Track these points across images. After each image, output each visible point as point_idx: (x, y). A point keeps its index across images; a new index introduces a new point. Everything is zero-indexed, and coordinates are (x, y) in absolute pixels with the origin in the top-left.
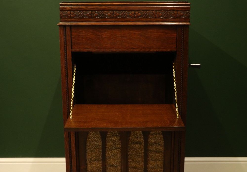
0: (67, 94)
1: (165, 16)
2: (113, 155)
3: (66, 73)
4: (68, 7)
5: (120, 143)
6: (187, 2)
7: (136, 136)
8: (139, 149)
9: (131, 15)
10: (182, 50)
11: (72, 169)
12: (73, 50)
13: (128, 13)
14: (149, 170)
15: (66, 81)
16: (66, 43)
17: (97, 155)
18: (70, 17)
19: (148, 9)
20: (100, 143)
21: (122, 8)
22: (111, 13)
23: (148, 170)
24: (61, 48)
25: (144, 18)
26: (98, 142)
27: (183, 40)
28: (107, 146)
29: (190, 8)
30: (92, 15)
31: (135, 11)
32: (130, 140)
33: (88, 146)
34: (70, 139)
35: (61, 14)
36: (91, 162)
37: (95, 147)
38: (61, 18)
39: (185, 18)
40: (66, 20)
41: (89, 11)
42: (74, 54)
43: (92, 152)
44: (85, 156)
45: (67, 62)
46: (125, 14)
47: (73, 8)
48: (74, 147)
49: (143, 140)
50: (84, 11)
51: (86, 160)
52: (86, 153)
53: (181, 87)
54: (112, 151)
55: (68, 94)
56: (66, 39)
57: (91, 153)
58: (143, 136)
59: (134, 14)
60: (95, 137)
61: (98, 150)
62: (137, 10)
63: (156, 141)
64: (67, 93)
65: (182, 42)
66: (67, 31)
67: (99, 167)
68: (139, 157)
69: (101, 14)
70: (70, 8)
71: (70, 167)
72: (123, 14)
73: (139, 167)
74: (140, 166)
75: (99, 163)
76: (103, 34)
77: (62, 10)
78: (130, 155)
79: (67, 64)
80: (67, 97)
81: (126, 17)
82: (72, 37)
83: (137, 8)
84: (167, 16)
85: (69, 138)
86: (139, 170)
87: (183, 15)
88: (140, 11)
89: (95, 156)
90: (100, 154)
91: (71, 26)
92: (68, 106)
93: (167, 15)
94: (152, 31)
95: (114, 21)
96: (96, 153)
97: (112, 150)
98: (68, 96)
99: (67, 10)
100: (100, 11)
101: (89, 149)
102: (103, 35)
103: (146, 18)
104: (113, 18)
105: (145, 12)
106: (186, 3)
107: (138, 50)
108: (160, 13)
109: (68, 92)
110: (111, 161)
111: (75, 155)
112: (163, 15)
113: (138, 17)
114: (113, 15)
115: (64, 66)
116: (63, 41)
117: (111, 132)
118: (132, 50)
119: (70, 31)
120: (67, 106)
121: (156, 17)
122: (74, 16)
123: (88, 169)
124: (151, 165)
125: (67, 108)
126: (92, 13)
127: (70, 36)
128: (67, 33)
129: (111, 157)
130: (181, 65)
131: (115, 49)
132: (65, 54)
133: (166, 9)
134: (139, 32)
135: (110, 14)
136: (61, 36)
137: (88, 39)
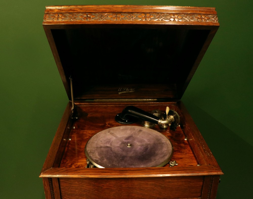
56: (53, 190)
82: (61, 187)
91: (58, 179)
94: (170, 180)
116: (49, 193)
119: (58, 183)
136: (46, 187)
137: (83, 190)
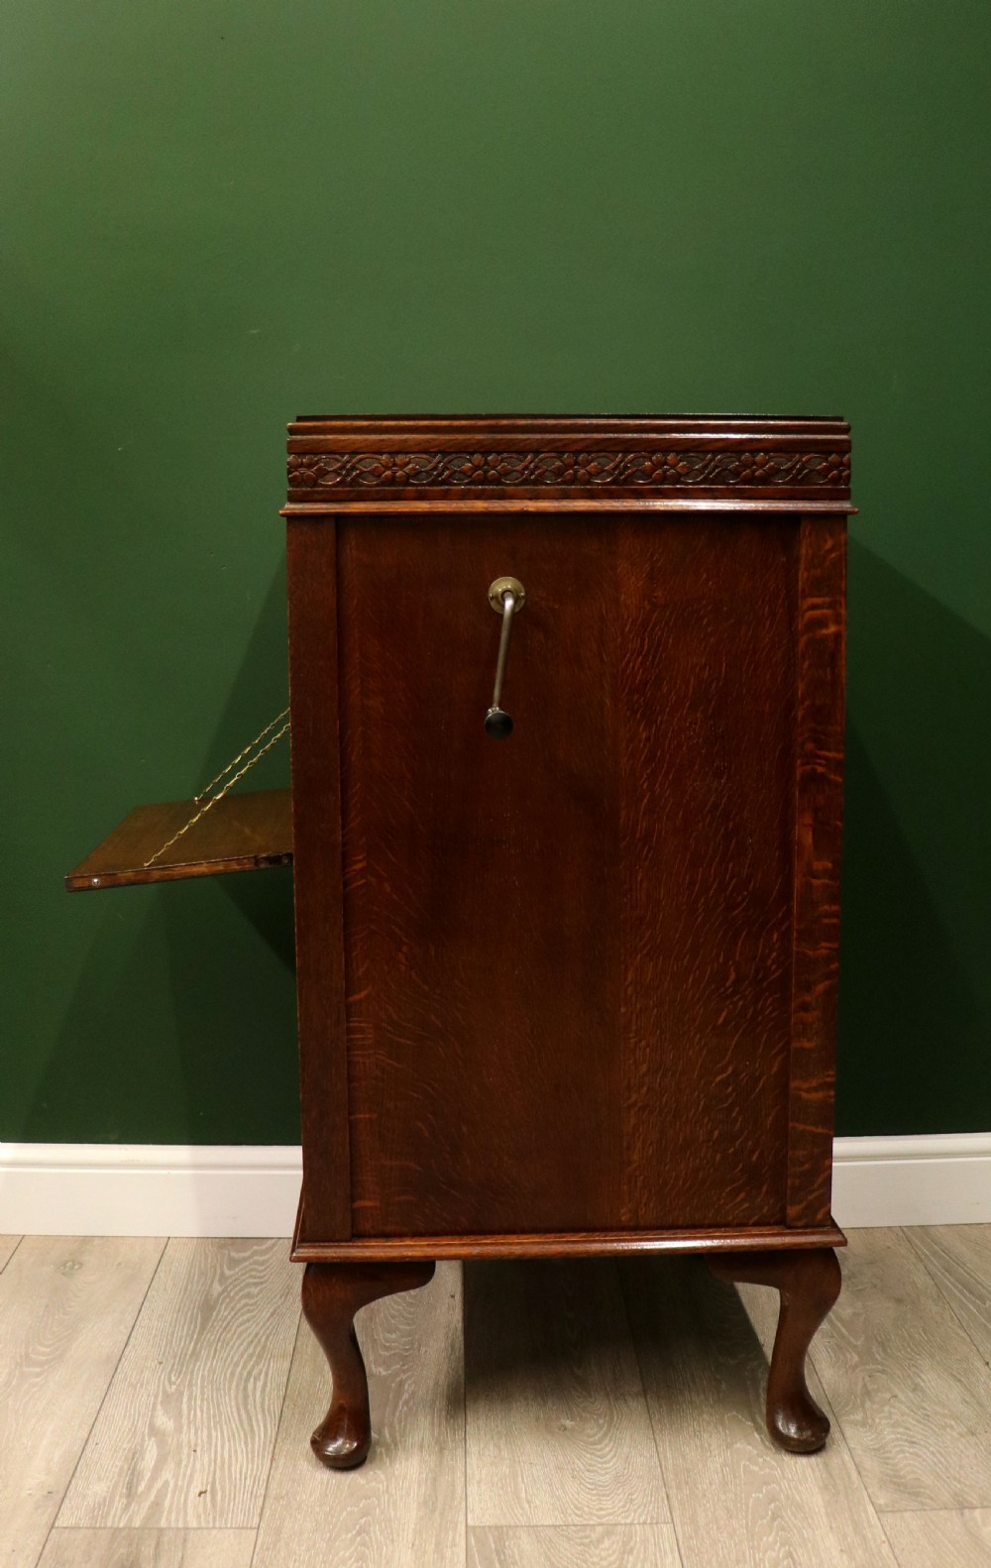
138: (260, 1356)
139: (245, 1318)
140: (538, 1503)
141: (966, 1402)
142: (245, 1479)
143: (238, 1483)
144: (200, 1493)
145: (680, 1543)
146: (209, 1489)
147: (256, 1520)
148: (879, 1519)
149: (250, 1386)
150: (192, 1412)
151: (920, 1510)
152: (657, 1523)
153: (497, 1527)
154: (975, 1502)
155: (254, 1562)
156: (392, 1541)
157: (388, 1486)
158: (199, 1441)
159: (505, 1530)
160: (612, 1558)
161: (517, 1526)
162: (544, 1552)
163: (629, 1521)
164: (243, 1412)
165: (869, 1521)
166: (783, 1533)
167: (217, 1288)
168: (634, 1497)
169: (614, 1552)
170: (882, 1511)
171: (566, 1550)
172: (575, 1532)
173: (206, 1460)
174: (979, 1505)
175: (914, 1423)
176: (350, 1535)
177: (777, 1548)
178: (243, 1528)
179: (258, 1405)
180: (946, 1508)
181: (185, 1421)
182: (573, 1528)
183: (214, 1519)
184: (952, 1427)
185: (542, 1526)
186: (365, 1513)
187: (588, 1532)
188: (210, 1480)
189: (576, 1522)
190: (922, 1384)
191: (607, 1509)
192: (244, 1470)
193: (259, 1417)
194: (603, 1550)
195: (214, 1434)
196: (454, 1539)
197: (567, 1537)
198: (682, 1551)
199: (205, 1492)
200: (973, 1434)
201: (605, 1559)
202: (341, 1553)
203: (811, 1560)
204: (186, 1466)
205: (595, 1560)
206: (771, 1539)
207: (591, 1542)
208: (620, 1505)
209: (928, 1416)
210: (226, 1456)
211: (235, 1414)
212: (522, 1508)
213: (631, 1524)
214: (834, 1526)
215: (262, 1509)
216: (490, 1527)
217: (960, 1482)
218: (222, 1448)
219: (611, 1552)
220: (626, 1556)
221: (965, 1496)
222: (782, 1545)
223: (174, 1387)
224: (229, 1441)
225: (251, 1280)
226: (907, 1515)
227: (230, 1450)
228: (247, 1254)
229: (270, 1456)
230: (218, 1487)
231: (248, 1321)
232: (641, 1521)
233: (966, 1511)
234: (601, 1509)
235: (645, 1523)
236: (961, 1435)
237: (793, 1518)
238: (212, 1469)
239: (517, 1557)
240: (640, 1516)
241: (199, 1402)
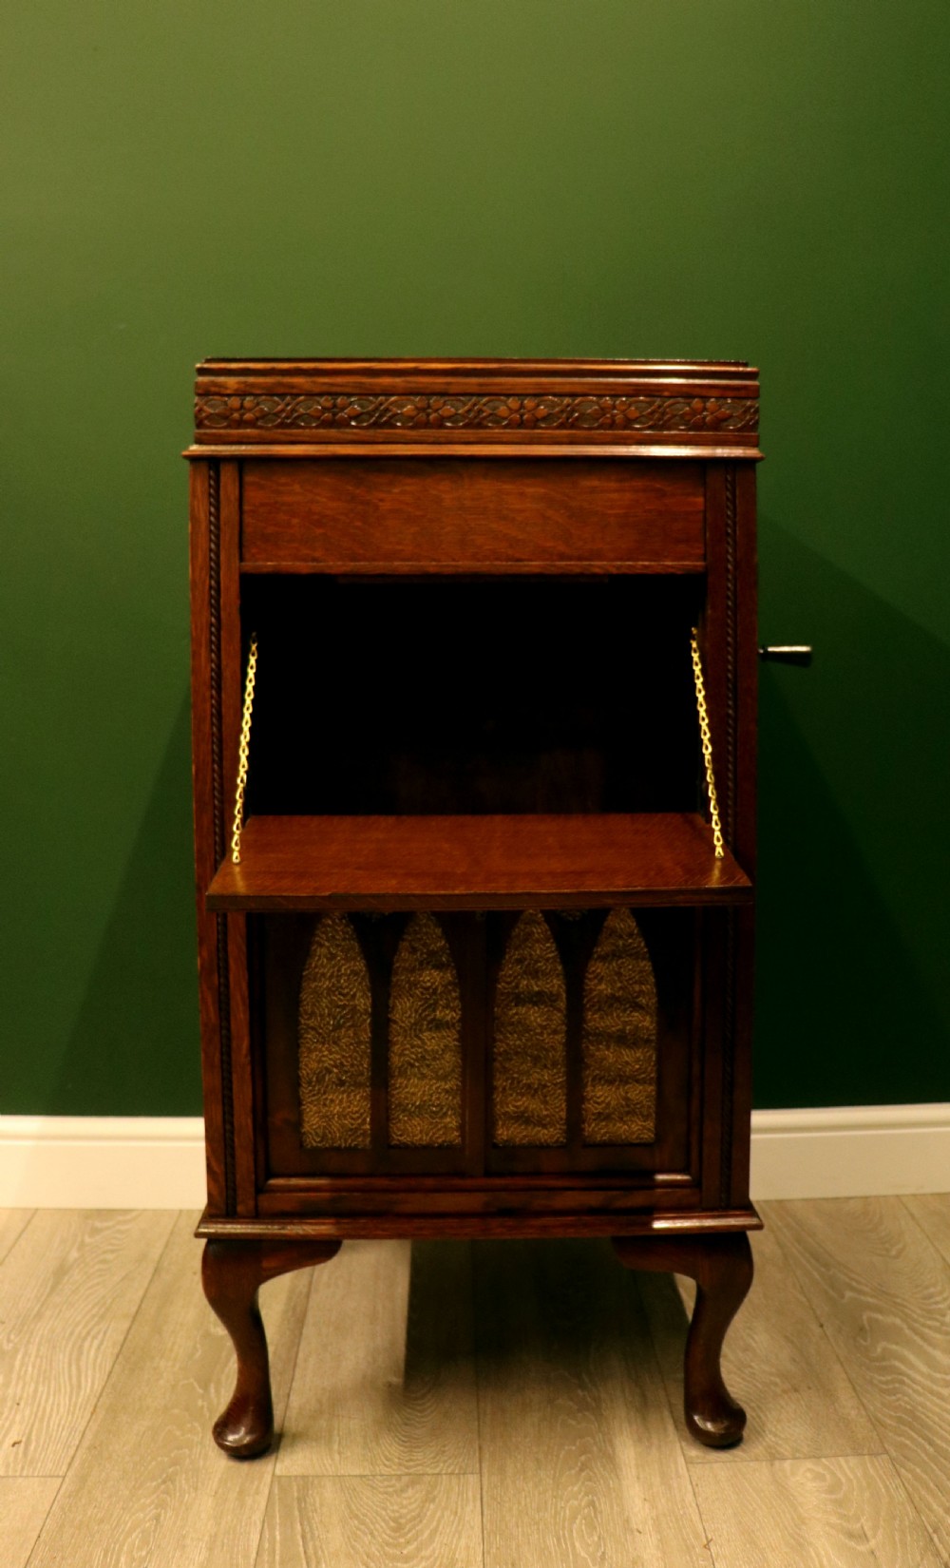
0: (216, 766)
1: (651, 419)
2: (423, 1057)
3: (212, 670)
4: (232, 382)
5: (455, 999)
6: (745, 365)
7: (529, 964)
8: (544, 1028)
9: (506, 415)
10: (730, 567)
11: (232, 1124)
12: (249, 565)
13: (491, 404)
14: (589, 1126)
15: (212, 706)
16: (218, 537)
17: (350, 1056)
18: (241, 423)
19: (578, 389)
20: (363, 1002)
21: (466, 384)
22: (419, 405)
23: (583, 1130)
24: (194, 558)
25: (562, 426)
26: (354, 996)
27: (735, 523)
28: (396, 1016)
29: (757, 389)
30: (335, 415)
31: (522, 396)
32: (499, 986)
33: (306, 1013)
34: (227, 978)
35: (200, 410)
36: (318, 1093)
37: (342, 1017)
38: (200, 424)
39: (739, 430)
40: (220, 435)
41: (321, 395)
42: (249, 582)
43: (323, 1044)
44: (294, 1063)
45: (218, 618)
46: (480, 411)
47: (253, 385)
48: (242, 1016)
49: (559, 986)
50: (302, 398)
51: (296, 1083)
52: (298, 1046)
53: (729, 734)
54: (420, 1039)
55: (221, 767)
56: (218, 518)
57: (321, 1051)
58: (560, 968)
59: (517, 411)
60: (339, 971)
61: (355, 1034)
62: (531, 392)
63: (621, 988)
64: (213, 761)
65: (728, 534)
66: (222, 484)
67: (357, 1115)
68: (545, 1066)
69: (376, 409)
70: (238, 383)
71: (224, 1113)
72: (469, 411)
73: (545, 1113)
74: (547, 1110)
75: (358, 1097)
76: (382, 495)
77: (204, 393)
78: (500, 1058)
79: (219, 630)
80: (214, 779)
81: (485, 423)
82: (246, 508)
83: (529, 384)
84: (659, 420)
85: (219, 977)
86: (544, 1126)
87: (730, 417)
88: (546, 398)
89: (342, 1063)
90: (364, 1052)
91: (242, 462)
92: (217, 822)
93: (664, 414)
94: (596, 483)
95: (432, 440)
96: (341, 1049)
97: (417, 1036)
98: (221, 777)
99: (228, 392)
100: (370, 395)
101: (313, 1028)
102: (381, 500)
103: (572, 426)
104: (425, 424)
105: (567, 400)
106: (741, 369)
107: (535, 566)
108: (630, 405)
109: (221, 759)
110: (416, 1086)
111: (246, 1056)
112: (643, 416)
113: (534, 423)
114: (428, 415)
115: (204, 642)
116: (204, 526)
117: (414, 950)
118: (511, 566)
119: (237, 484)
120: (215, 824)
121: (612, 425)
122: (257, 419)
123: (306, 1128)
124: (598, 1103)
125: (215, 833)
126: (335, 406)
127: (236, 504)
128: (222, 493)
129: (412, 1066)
130: (728, 634)
131: (434, 560)
132: (213, 582)
133: (658, 391)
134: (543, 490)
135: (413, 410)
136: (196, 503)
137: (316, 517)
138: (102, 1317)
139: (96, 1281)
140: (349, 1454)
141: (795, 1361)
142: (63, 1429)
143: (54, 1433)
144: (13, 1445)
145: (484, 1493)
146: (24, 1440)
147: (64, 1468)
148: (688, 1470)
149: (87, 1344)
150: (24, 1369)
151: (730, 1462)
152: (464, 1474)
153: (304, 1477)
154: (786, 1453)
155: (53, 1508)
156: (196, 1489)
157: (202, 1437)
158: (25, 1395)
159: (311, 1478)
160: (414, 1506)
161: (323, 1476)
162: (347, 1501)
163: (437, 1471)
164: (74, 1368)
165: (677, 1471)
166: (589, 1483)
167: (74, 1254)
168: (447, 1448)
169: (416, 1501)
170: (692, 1463)
171: (368, 1498)
172: (380, 1481)
173: (27, 1413)
174: (790, 1457)
175: (738, 1380)
176: (154, 1483)
177: (580, 1497)
178: (51, 1476)
179: (91, 1361)
180: (757, 1460)
181: (14, 1376)
182: (379, 1478)
183: (23, 1468)
184: (776, 1384)
185: (349, 1476)
186: (175, 1462)
187: (393, 1482)
188: (27, 1431)
189: (383, 1472)
190: (754, 1345)
191: (418, 1460)
192: (63, 1422)
193: (90, 1373)
194: (405, 1498)
195: (40, 1389)
196: (258, 1487)
197: (371, 1486)
198: (485, 1500)
199: (19, 1443)
200: (796, 1390)
201: (406, 1507)
202: (142, 1501)
203: (612, 1508)
204: (7, 1418)
205: (396, 1508)
206: (576, 1489)
207: (396, 1491)
208: (432, 1455)
209: (754, 1374)
210: (48, 1410)
211: (66, 1370)
212: (333, 1460)
213: (438, 1474)
214: (641, 1476)
215: (73, 1458)
216: (296, 1477)
217: (775, 1435)
218: (47, 1401)
219: (413, 1500)
220: (427, 1505)
221: (778, 1448)
222: (586, 1494)
223: (11, 1345)
224: (54, 1395)
225: (110, 1247)
226: (715, 1466)
227: (53, 1404)
228: (110, 1224)
229: (92, 1409)
230: (33, 1437)
231: (98, 1284)
232: (449, 1471)
233: (777, 1463)
234: (411, 1460)
235: (452, 1473)
236: (785, 1392)
237: (602, 1469)
238: (31, 1421)
239: (318, 1505)
240: (448, 1467)
241: (32, 1359)
